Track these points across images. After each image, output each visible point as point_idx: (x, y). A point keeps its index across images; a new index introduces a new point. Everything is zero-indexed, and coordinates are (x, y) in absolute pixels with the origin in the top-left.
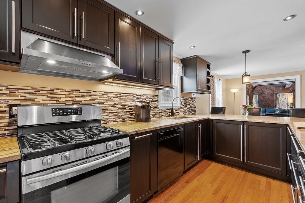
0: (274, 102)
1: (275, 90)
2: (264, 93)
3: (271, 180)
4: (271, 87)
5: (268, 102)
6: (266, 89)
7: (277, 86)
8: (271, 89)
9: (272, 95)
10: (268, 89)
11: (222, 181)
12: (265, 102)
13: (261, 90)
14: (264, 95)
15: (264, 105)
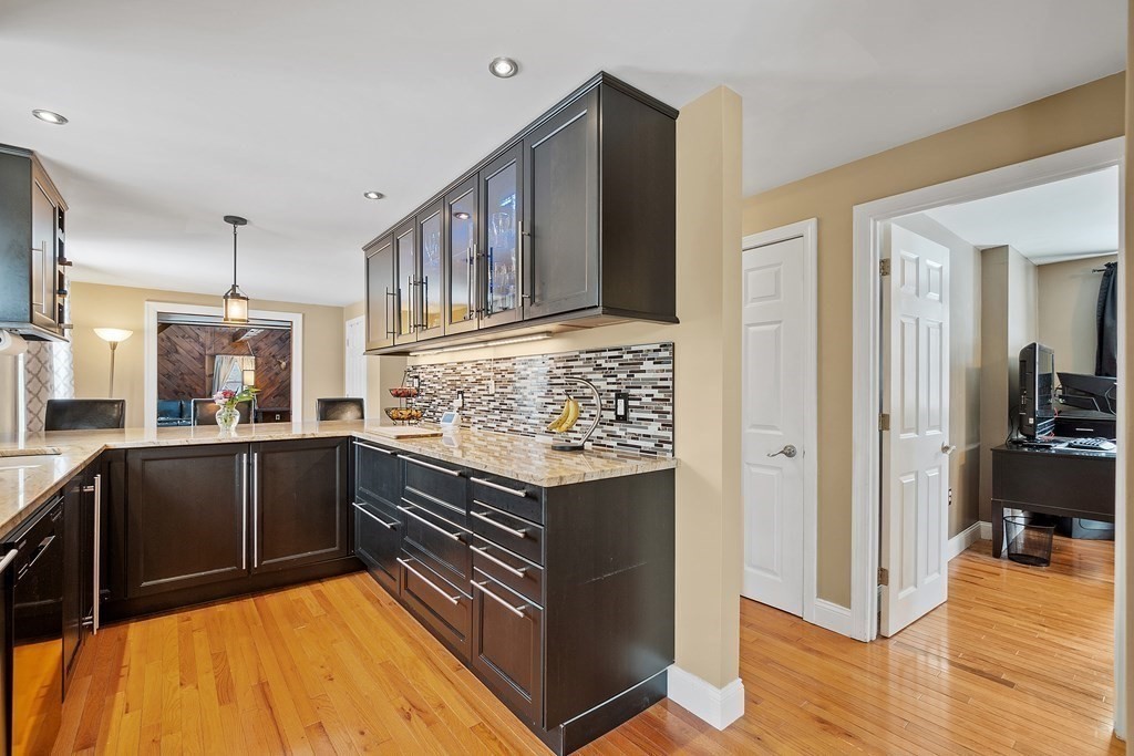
0: (207, 380)
1: (208, 343)
2: (177, 352)
3: (318, 586)
4: (197, 331)
5: (188, 382)
6: (183, 337)
7: (215, 331)
8: (197, 340)
9: (201, 359)
10: (189, 337)
11: (215, 656)
12: (180, 382)
13: (168, 338)
14: (175, 357)
15: (176, 392)
